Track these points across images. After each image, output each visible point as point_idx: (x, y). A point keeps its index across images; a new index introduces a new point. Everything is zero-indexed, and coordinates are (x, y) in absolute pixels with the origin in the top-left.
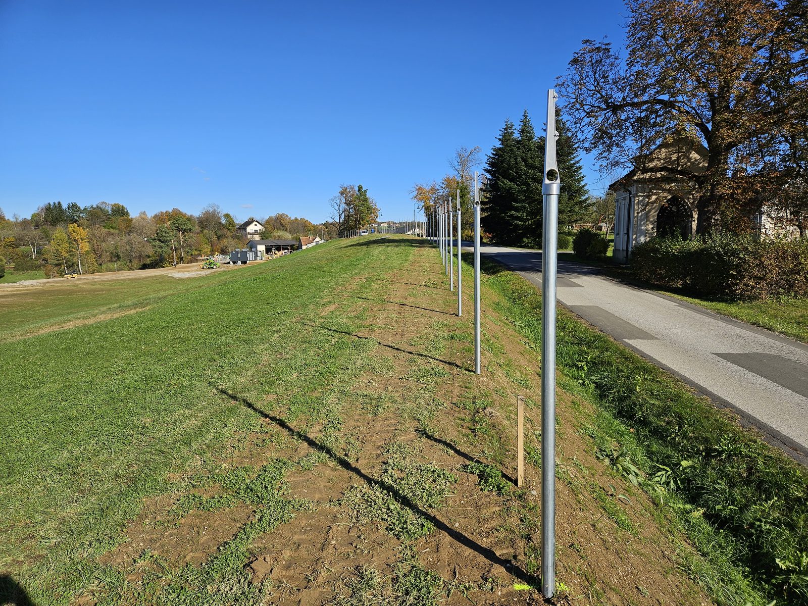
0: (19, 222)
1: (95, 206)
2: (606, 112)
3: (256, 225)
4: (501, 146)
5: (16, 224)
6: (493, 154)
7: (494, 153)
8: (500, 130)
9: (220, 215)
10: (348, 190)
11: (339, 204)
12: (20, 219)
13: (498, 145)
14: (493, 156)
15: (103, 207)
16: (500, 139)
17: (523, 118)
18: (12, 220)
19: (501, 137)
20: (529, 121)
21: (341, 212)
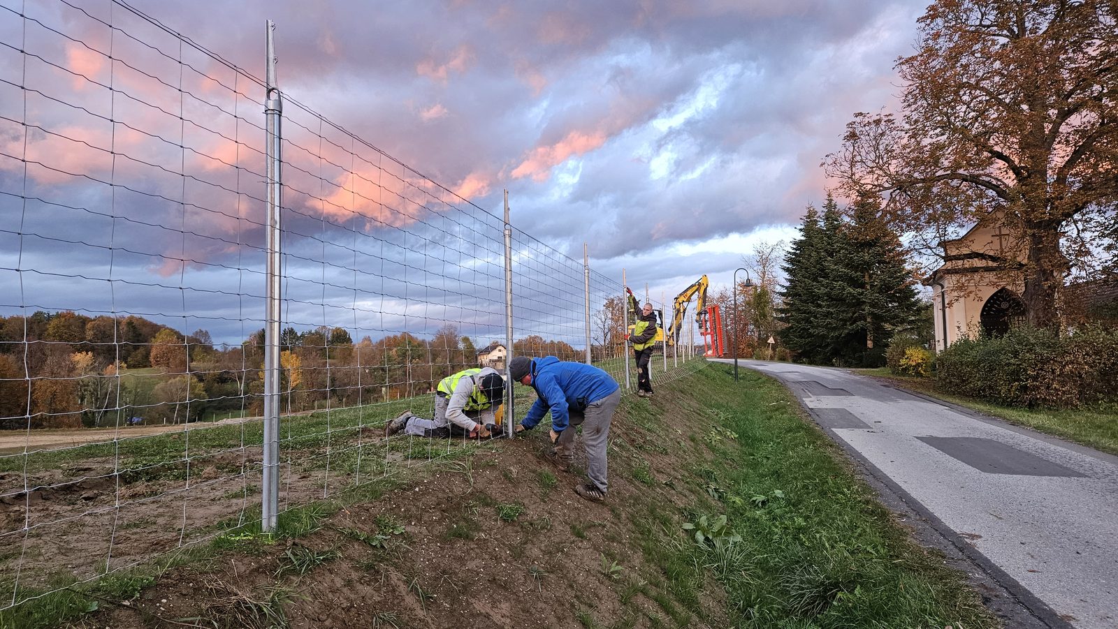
0: (227, 351)
1: (313, 331)
2: (892, 190)
3: (500, 351)
4: (803, 238)
5: (224, 353)
6: (794, 249)
7: (795, 247)
8: (801, 219)
9: (457, 339)
10: (615, 302)
11: (604, 320)
12: (230, 348)
13: (799, 236)
14: (793, 251)
15: (322, 332)
16: (801, 230)
17: (826, 202)
18: (220, 349)
19: (802, 227)
20: (835, 205)
21: (606, 330)
